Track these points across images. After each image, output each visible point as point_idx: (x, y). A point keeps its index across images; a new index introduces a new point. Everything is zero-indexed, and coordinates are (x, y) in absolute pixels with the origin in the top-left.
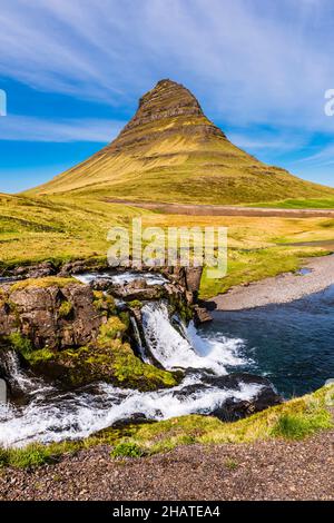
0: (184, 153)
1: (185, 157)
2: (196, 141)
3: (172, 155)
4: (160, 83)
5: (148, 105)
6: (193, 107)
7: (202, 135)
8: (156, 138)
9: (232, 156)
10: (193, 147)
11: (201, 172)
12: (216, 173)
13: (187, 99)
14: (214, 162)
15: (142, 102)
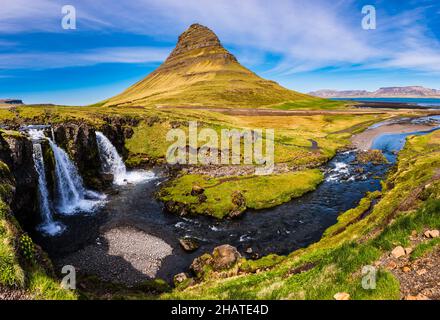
0: (212, 72)
1: (214, 74)
2: (219, 64)
3: (205, 73)
4: (192, 26)
5: (184, 40)
7: (223, 60)
9: (244, 73)
11: (231, 85)
13: (211, 36)
15: (180, 38)
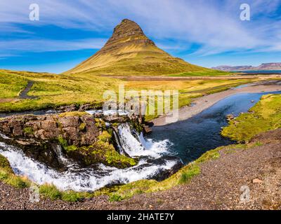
0: (135, 52)
1: (136, 54)
2: (141, 46)
3: (130, 53)
4: (123, 21)
5: (118, 31)
6: (139, 31)
8: (122, 45)
9: (158, 53)
10: (140, 49)
11: (144, 61)
12: (151, 61)
14: (150, 56)
15: (115, 29)
